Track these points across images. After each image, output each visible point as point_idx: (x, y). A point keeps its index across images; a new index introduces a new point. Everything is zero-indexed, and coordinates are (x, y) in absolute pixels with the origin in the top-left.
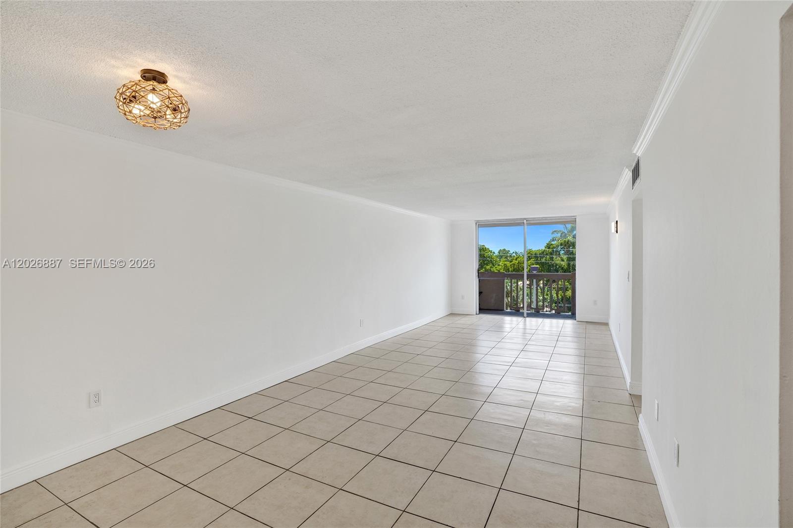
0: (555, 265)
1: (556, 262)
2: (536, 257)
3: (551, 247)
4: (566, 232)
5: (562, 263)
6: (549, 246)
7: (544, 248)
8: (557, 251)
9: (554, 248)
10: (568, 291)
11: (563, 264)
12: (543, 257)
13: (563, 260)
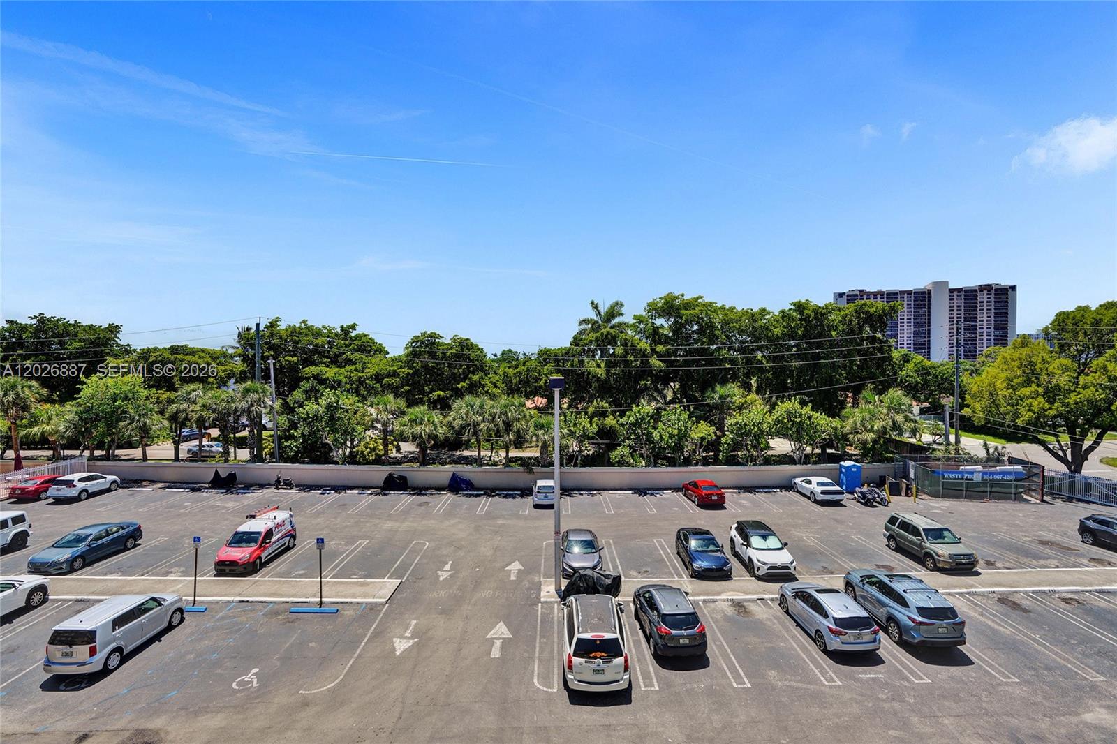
0: (586, 373)
1: (589, 369)
2: (557, 360)
3: (581, 343)
4: (600, 322)
5: (598, 369)
6: (576, 341)
7: (568, 345)
8: (589, 350)
9: (586, 345)
10: (608, 417)
11: (600, 373)
12: (567, 361)
13: (599, 366)
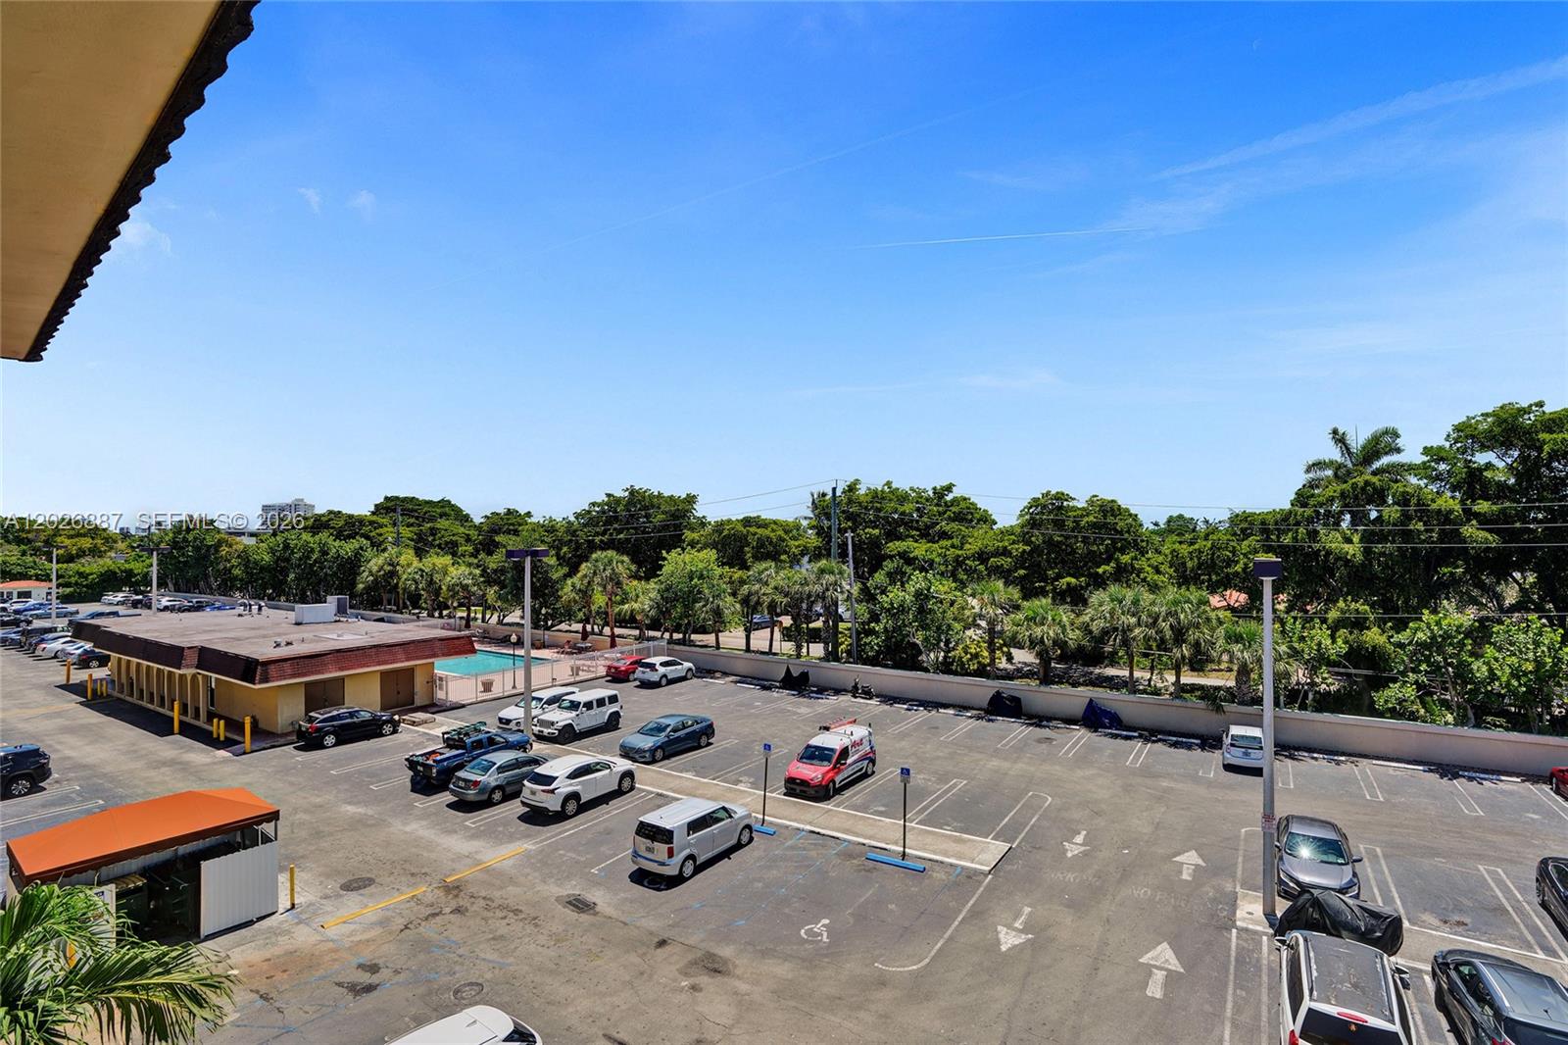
0: (1323, 553)
1: (1328, 546)
2: (1265, 531)
3: (1312, 502)
4: (1350, 465)
5: (1346, 547)
6: (1302, 498)
7: (1288, 506)
8: (1328, 514)
9: (1321, 505)
10: (1368, 628)
11: (1351, 552)
12: (1285, 532)
13: (1349, 541)
